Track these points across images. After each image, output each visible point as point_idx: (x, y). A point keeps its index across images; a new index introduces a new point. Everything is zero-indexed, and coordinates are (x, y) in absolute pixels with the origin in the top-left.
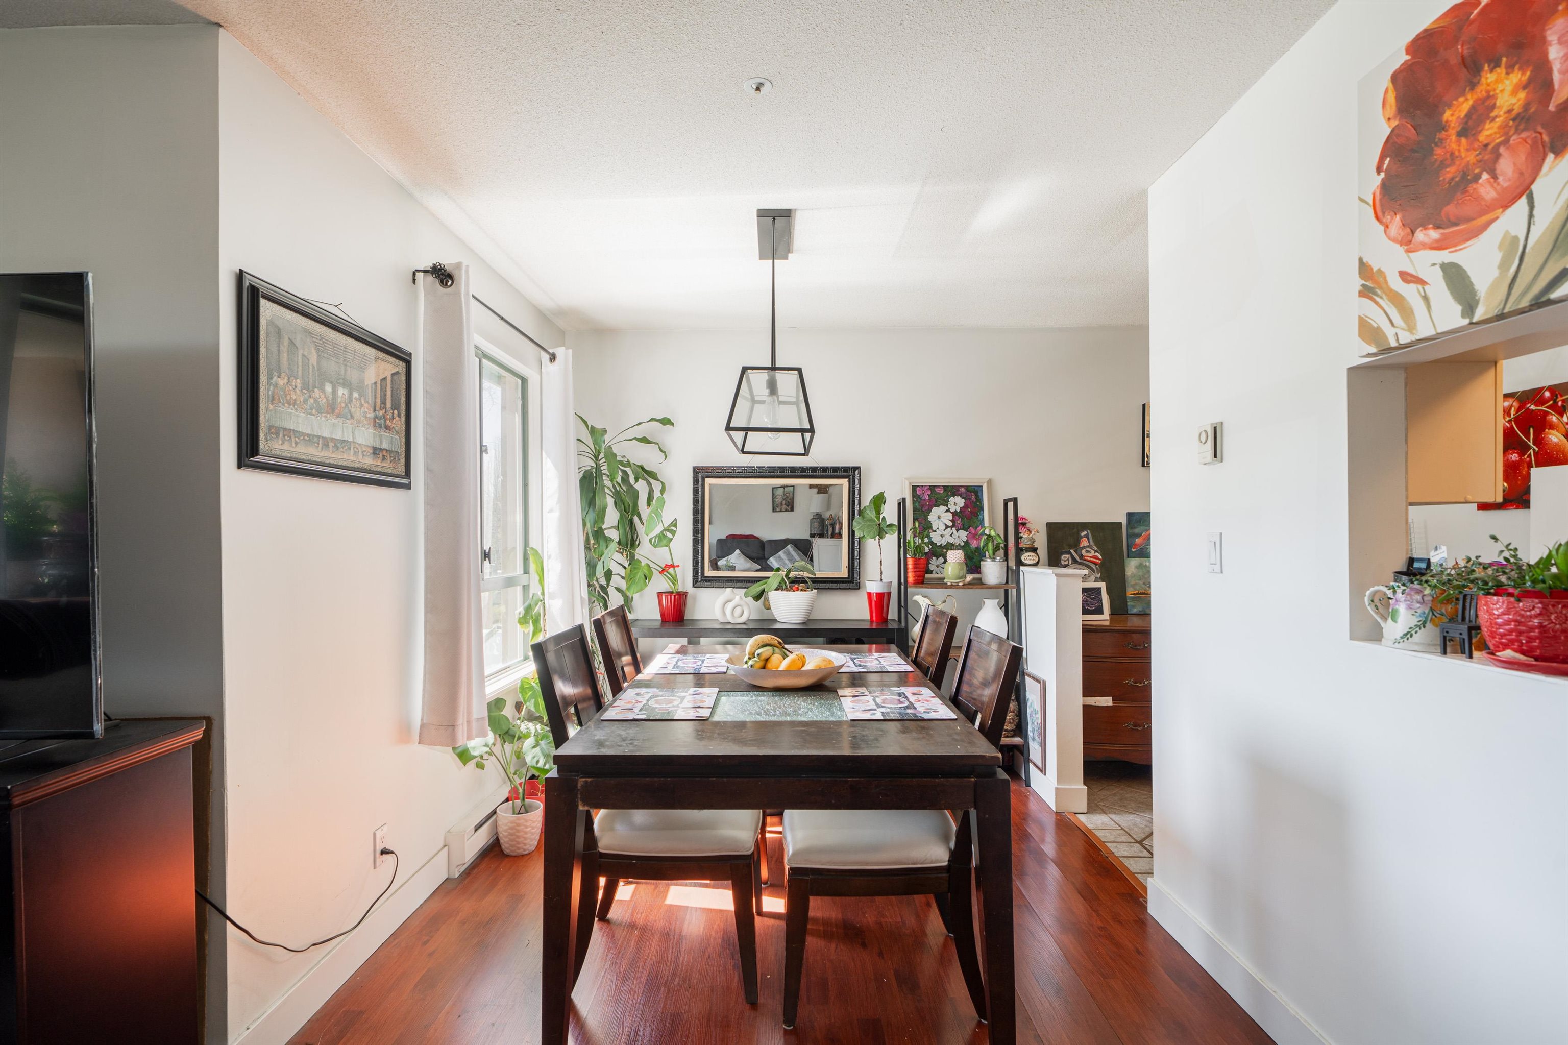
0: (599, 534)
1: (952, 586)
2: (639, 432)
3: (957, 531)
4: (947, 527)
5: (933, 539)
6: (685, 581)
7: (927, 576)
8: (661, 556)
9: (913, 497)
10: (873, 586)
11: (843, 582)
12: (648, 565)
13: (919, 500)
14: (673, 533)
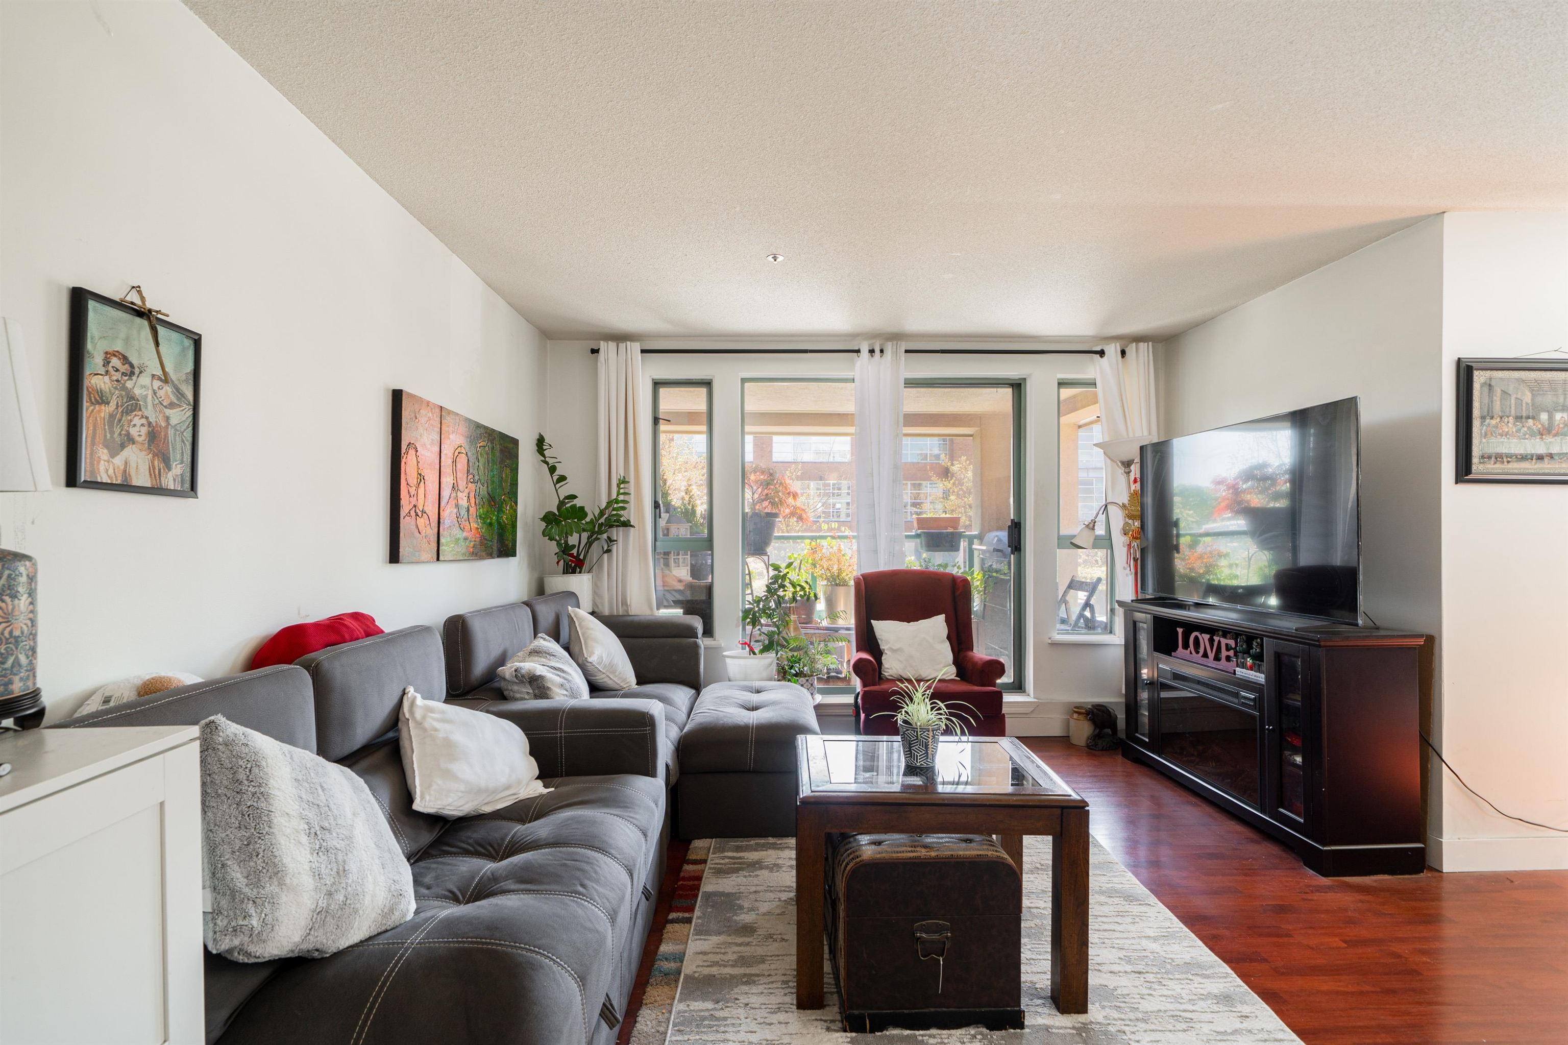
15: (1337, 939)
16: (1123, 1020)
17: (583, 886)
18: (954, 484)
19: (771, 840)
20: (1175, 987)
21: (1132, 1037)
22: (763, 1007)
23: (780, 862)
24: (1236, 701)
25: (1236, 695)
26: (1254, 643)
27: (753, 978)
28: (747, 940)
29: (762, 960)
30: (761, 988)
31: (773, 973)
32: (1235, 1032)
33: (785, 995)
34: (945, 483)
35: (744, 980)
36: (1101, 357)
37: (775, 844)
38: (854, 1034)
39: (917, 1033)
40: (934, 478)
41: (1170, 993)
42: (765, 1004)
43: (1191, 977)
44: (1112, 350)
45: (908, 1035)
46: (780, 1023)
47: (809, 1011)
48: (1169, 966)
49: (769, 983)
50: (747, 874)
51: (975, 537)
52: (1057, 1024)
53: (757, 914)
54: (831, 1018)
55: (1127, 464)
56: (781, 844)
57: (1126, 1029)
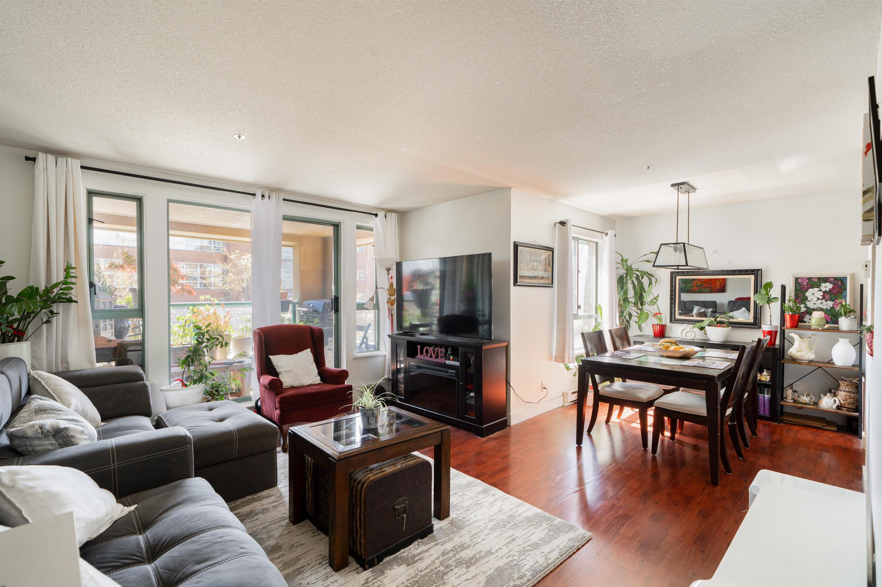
0: (626, 300)
1: (814, 330)
2: (646, 258)
3: (826, 301)
4: (818, 299)
5: (808, 305)
6: (666, 320)
7: (800, 324)
8: (653, 309)
9: (796, 283)
10: (766, 327)
11: (750, 325)
12: (647, 313)
13: (800, 285)
14: (657, 300)
15: (499, 458)
16: (462, 513)
17: (242, 548)
18: (231, 266)
19: (249, 497)
20: (469, 494)
21: (468, 518)
22: (318, 580)
23: (265, 507)
24: (447, 374)
25: (447, 372)
26: (449, 349)
27: (301, 570)
28: (282, 553)
29: (298, 559)
30: (309, 572)
31: (309, 562)
32: (494, 501)
33: (325, 569)
34: (226, 266)
35: (296, 573)
36: (376, 217)
37: (254, 498)
38: (371, 569)
39: (396, 554)
40: (218, 262)
41: (469, 497)
42: (318, 579)
43: (471, 488)
44: (381, 214)
45: (393, 558)
46: (333, 583)
47: (343, 570)
48: (462, 487)
49: (311, 568)
50: (250, 521)
51: (296, 303)
52: (443, 525)
53: (275, 538)
54: (356, 568)
55: (388, 270)
56: (258, 497)
57: (465, 516)
